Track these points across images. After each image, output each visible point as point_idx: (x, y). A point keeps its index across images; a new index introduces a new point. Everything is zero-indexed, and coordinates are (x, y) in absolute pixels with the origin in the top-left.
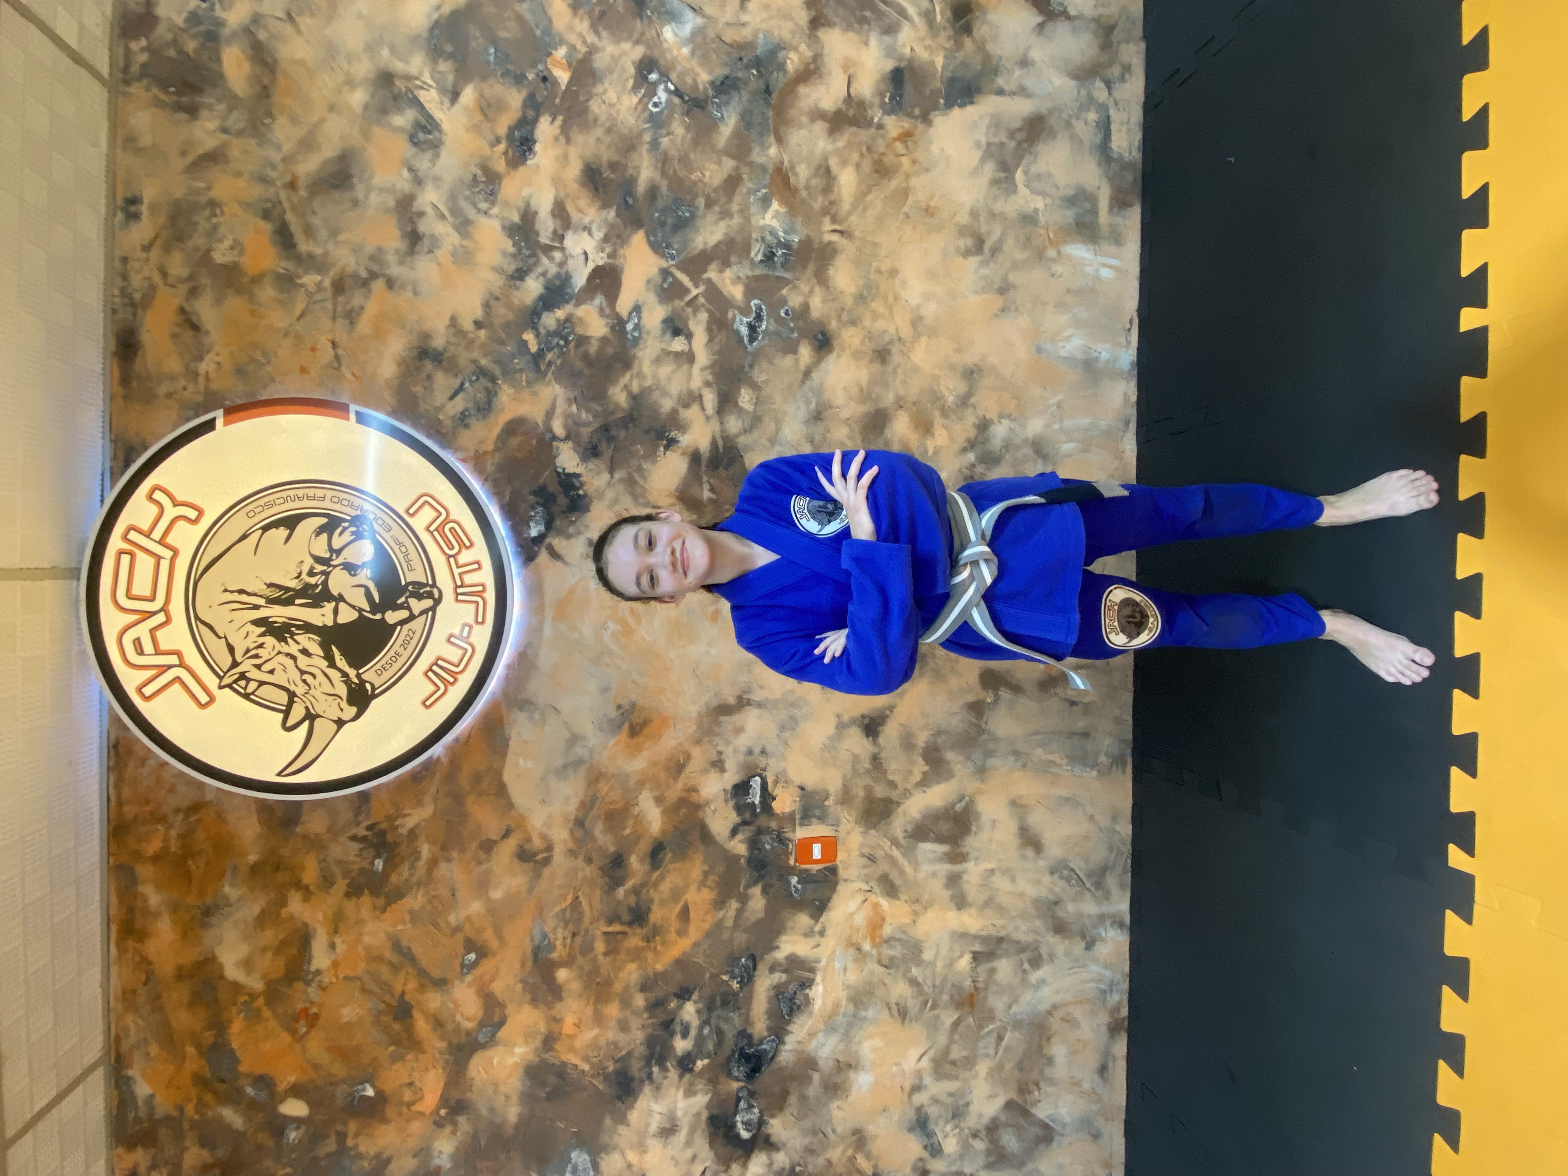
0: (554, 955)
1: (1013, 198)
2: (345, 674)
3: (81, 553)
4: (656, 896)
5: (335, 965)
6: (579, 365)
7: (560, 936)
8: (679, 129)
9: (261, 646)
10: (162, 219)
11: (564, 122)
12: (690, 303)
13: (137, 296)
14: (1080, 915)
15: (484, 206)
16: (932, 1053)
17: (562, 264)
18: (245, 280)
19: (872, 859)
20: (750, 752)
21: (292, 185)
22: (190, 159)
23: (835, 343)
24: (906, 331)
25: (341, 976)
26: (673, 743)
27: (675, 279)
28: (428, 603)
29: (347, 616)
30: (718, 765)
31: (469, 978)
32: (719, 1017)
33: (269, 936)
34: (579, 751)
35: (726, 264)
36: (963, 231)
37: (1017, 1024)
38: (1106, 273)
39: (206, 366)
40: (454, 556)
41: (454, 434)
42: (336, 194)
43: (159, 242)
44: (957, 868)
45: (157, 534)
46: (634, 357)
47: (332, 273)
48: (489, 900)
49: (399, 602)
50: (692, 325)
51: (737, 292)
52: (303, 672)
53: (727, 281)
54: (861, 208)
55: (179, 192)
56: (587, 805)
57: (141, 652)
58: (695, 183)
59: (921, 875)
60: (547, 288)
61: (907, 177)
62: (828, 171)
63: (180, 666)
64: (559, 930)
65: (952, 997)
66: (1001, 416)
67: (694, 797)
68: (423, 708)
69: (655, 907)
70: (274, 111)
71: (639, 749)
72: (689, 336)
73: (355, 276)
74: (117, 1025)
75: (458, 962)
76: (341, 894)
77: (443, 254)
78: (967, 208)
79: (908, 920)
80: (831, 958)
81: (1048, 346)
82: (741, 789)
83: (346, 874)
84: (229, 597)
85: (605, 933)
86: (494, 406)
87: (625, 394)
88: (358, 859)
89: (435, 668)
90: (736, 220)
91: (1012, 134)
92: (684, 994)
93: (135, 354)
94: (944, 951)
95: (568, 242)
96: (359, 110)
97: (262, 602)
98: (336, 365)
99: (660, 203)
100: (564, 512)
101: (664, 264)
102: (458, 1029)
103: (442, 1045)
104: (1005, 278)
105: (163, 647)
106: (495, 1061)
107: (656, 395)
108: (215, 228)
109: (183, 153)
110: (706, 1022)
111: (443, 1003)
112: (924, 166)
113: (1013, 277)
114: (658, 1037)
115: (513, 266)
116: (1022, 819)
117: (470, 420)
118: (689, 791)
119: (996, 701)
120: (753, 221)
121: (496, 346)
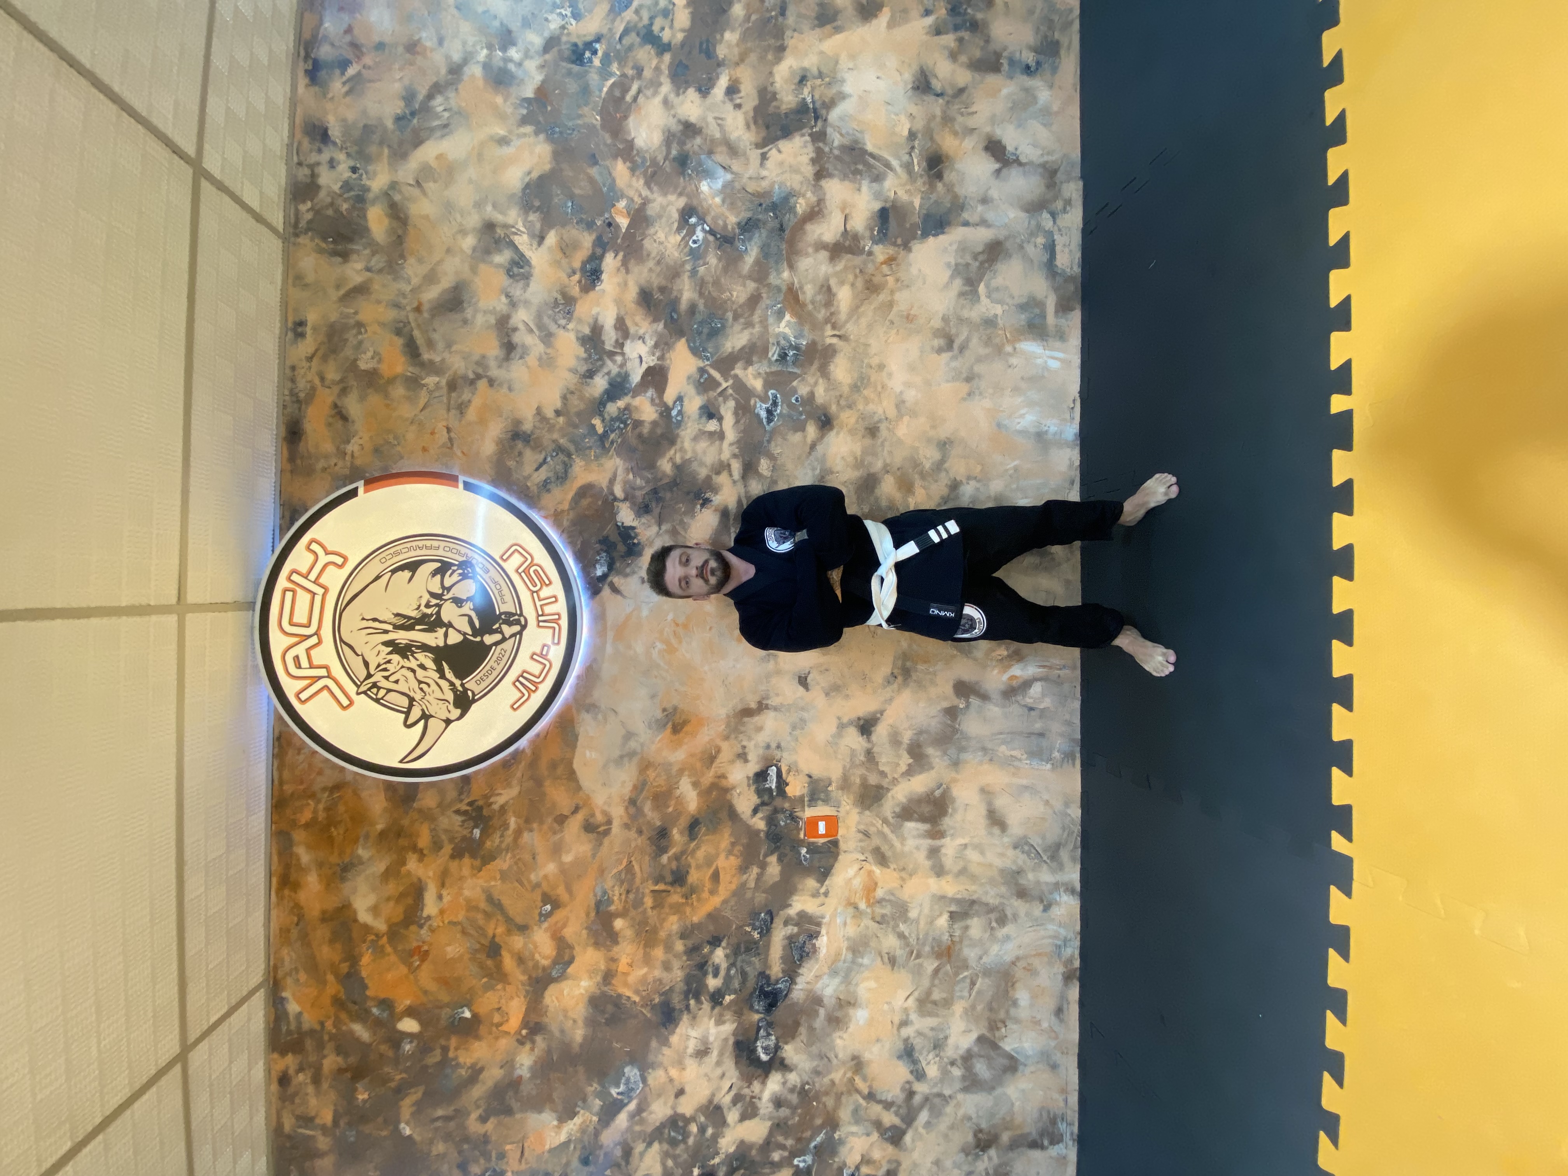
0: (613, 908)
1: (976, 306)
2: (452, 684)
3: (257, 591)
4: (693, 863)
5: (442, 912)
6: (634, 442)
7: (617, 893)
8: (712, 260)
9: (389, 662)
10: (321, 337)
11: (624, 256)
12: (721, 393)
13: (302, 395)
14: (1038, 883)
15: (563, 322)
16: (916, 994)
17: (622, 365)
18: (382, 382)
19: (866, 834)
20: (768, 747)
21: (418, 309)
22: (342, 292)
23: (835, 423)
24: (892, 412)
25: (446, 921)
26: (707, 739)
27: (710, 376)
28: (517, 628)
29: (454, 638)
30: (743, 756)
31: (545, 925)
32: (743, 961)
33: (392, 888)
34: (633, 744)
35: (749, 363)
36: (937, 333)
37: (987, 972)
38: (1054, 364)
39: (353, 447)
41: (539, 497)
42: (452, 316)
43: (320, 353)
44: (937, 843)
45: (312, 577)
46: (678, 435)
47: (447, 375)
48: (561, 863)
50: (723, 411)
51: (758, 385)
52: (420, 682)
53: (750, 376)
54: (855, 317)
55: (334, 317)
56: (640, 787)
57: (299, 667)
58: (725, 302)
59: (907, 848)
60: (610, 384)
61: (892, 292)
62: (829, 289)
63: (328, 677)
64: (616, 888)
65: (933, 948)
66: (969, 478)
67: (724, 783)
68: (511, 710)
69: (692, 871)
70: (406, 254)
71: (679, 744)
72: (720, 419)
73: (464, 378)
74: (275, 956)
75: (537, 911)
76: (447, 857)
77: (532, 359)
78: (940, 315)
79: (896, 884)
80: (834, 916)
81: (1006, 422)
82: (761, 776)
83: (451, 840)
84: (365, 624)
85: (653, 891)
86: (569, 475)
87: (670, 464)
88: (460, 829)
89: (521, 679)
90: (757, 329)
91: (975, 257)
92: (715, 942)
93: (300, 439)
94: (926, 911)
95: (627, 349)
96: (469, 252)
97: (390, 628)
98: (450, 446)
99: (699, 317)
100: (622, 557)
101: (700, 364)
102: (536, 965)
103: (524, 978)
104: (971, 369)
105: (316, 662)
106: (565, 992)
107: (695, 466)
108: (360, 343)
109: (338, 287)
110: (733, 965)
111: (525, 944)
112: (905, 283)
113: (977, 369)
114: (694, 976)
115: (585, 368)
116: (990, 804)
117: (551, 486)
118: (719, 777)
119: (967, 707)
120: (771, 329)
121: (571, 429)
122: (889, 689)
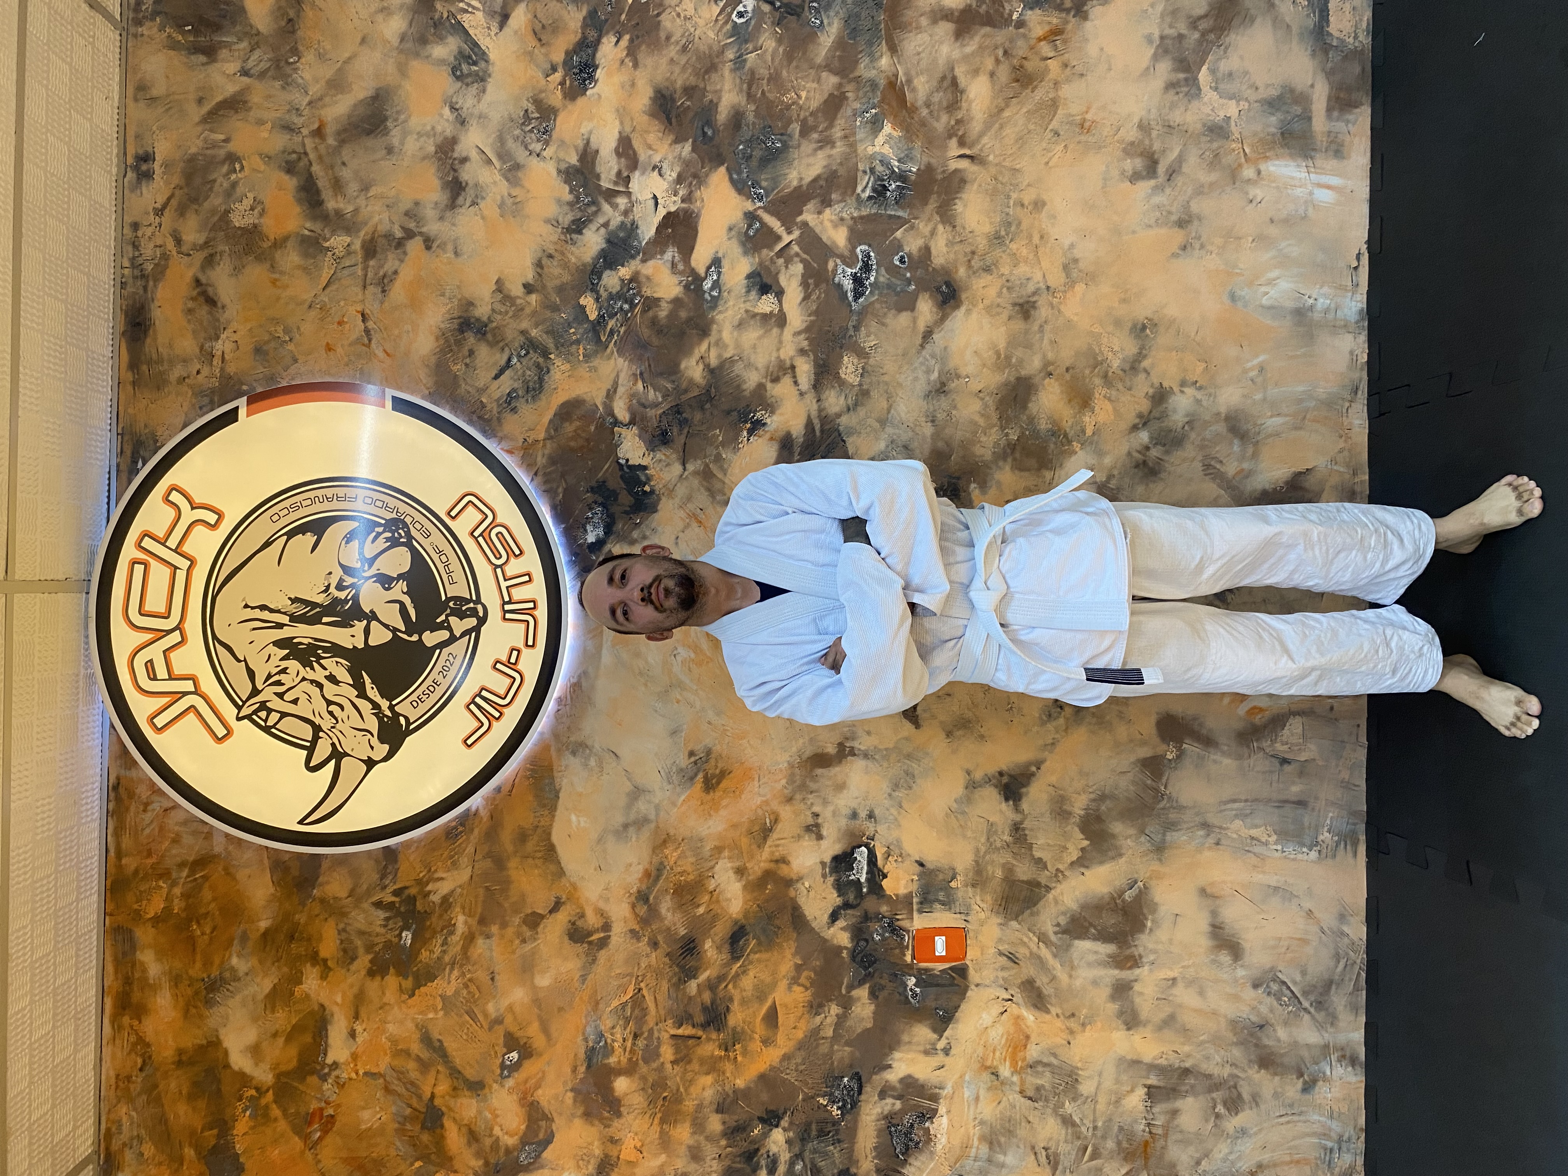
0: (612, 1060)
1: (1195, 104)
2: (376, 706)
3: (91, 563)
4: (736, 994)
5: (355, 1057)
6: (646, 333)
7: (619, 1037)
8: (768, 41)
10: (176, 180)
11: (631, 41)
12: (780, 254)
13: (149, 267)
14: (1294, 1044)
15: (537, 147)
17: (626, 213)
18: (266, 245)
19: (1012, 958)
20: (854, 815)
21: (319, 133)
22: (208, 107)
23: (964, 296)
24: (1056, 278)
25: (361, 1072)
26: (759, 800)
27: (763, 224)
28: (472, 622)
29: (380, 636)
30: (814, 830)
31: (510, 1083)
32: (815, 1151)
33: (282, 1019)
34: (642, 807)
35: (826, 203)
36: (1131, 149)
38: (1324, 196)
39: (221, 346)
40: (500, 566)
41: (499, 420)
42: (370, 142)
43: (174, 202)
44: (1126, 975)
45: (173, 542)
46: (712, 321)
47: (362, 233)
48: (534, 987)
49: (438, 620)
50: (783, 281)
51: (839, 237)
52: (329, 703)
53: (828, 224)
54: (997, 126)
55: (194, 147)
56: (654, 875)
58: (788, 107)
59: (1078, 983)
60: (608, 241)
61: (1056, 84)
62: (954, 82)
63: (194, 693)
64: (618, 1029)
65: (1119, 1143)
66: (1183, 384)
67: (784, 871)
68: (463, 747)
69: (735, 1006)
70: (301, 48)
71: (715, 807)
72: (780, 294)
73: (388, 236)
74: (108, 1120)
75: (498, 1061)
76: (363, 972)
77: (489, 206)
78: (1136, 120)
79: (1060, 1040)
80: (959, 1084)
81: (1244, 292)
82: (843, 861)
83: (369, 948)
84: (249, 614)
85: (673, 1036)
86: (546, 386)
87: (701, 366)
88: (383, 931)
89: (478, 700)
90: (840, 148)
91: (1194, 24)
92: (771, 1119)
93: (146, 332)
94: (1108, 1083)
95: (634, 186)
96: (395, 42)
97: (285, 619)
98: (366, 341)
99: (746, 133)
100: (626, 513)
101: (749, 206)
102: (495, 1146)
103: (476, 1164)
104: (1187, 206)
105: (177, 671)
107: (738, 368)
108: (234, 185)
109: (200, 101)
110: (799, 1156)
111: (479, 1112)
112: (1079, 69)
113: (1195, 207)
114: (738, 1170)
115: (570, 217)
116: (1214, 913)
117: (521, 404)
118: (777, 861)
119: (1179, 757)
120: (860, 148)
121: (548, 314)
122: (1050, 726)
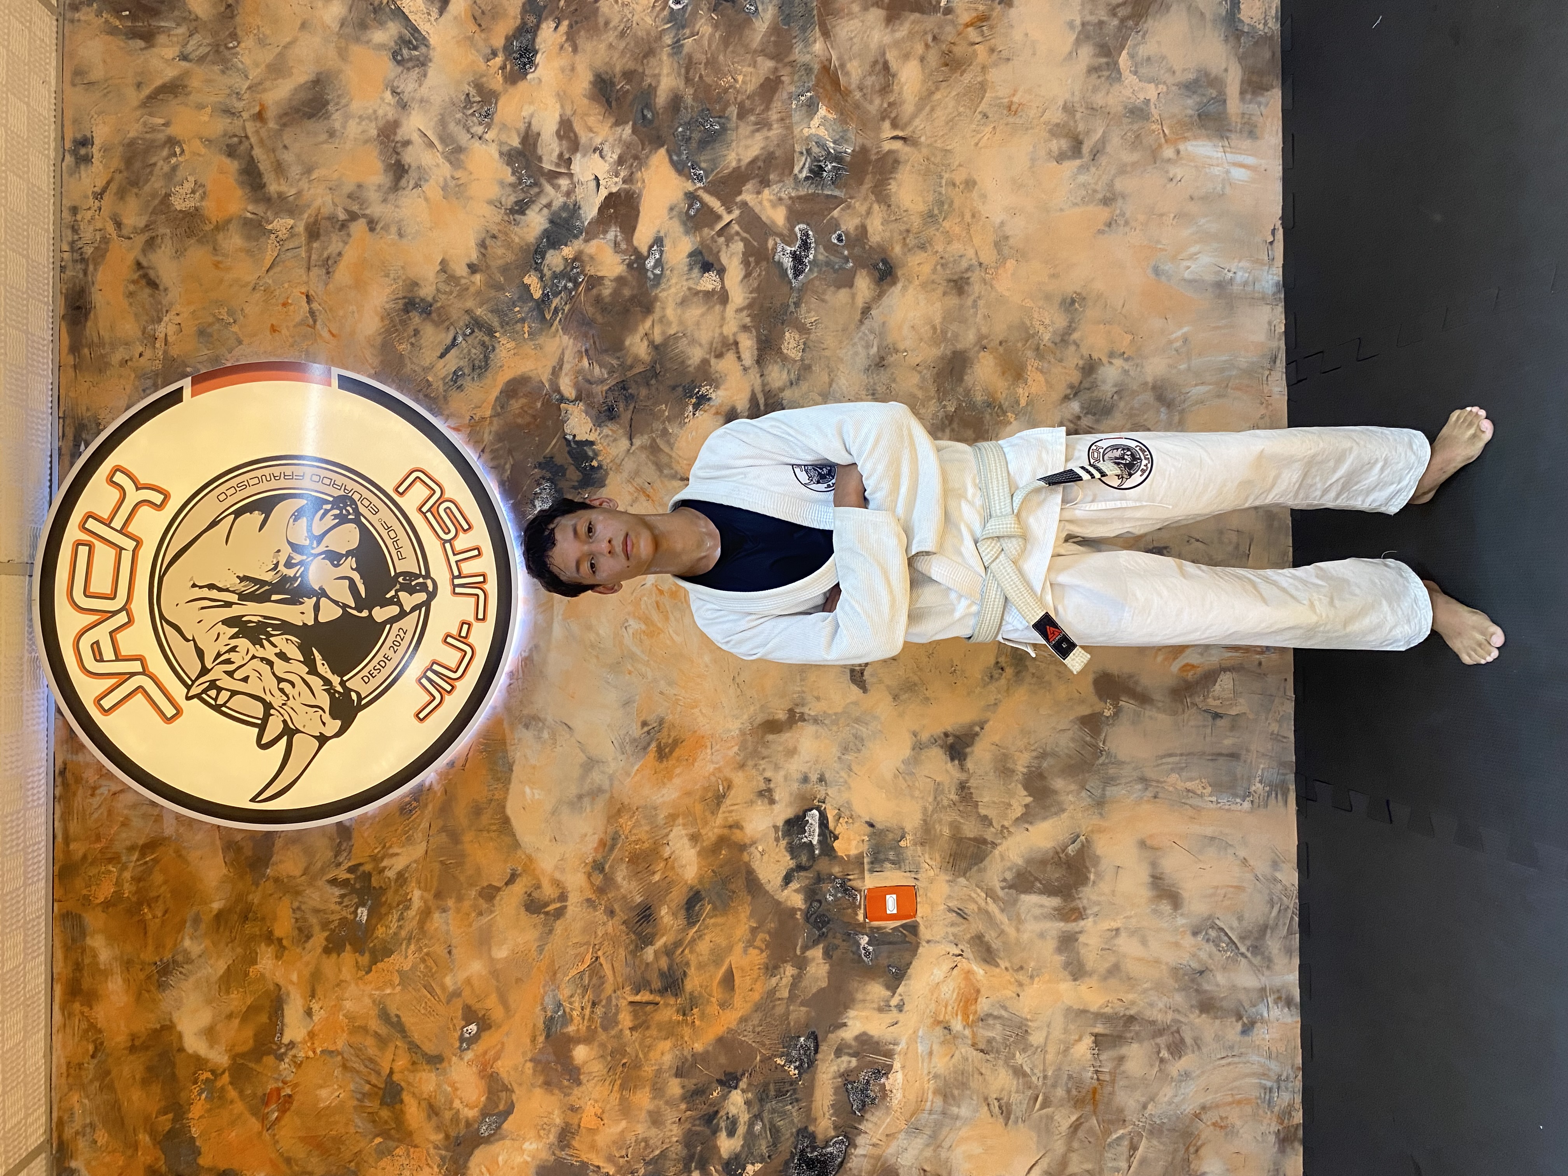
0: (571, 1029)
1: (1117, 86)
2: (327, 682)
3: (34, 547)
4: (693, 959)
5: (312, 1035)
6: (590, 310)
7: (577, 1005)
8: (704, 27)
9: (233, 649)
10: (116, 163)
11: (571, 26)
12: (721, 232)
13: (89, 251)
14: (1234, 988)
15: (479, 130)
16: (1044, 1164)
17: (568, 194)
18: (208, 228)
19: (961, 914)
20: (805, 779)
21: (260, 117)
22: (146, 91)
23: (899, 273)
24: (988, 256)
25: (318, 1051)
26: (711, 768)
27: (703, 204)
28: (422, 597)
29: (329, 613)
30: (766, 794)
31: (469, 1055)
32: (773, 1111)
33: (236, 1000)
34: (597, 777)
35: (765, 183)
36: (1056, 131)
37: (1156, 1131)
38: (1239, 174)
39: (165, 328)
40: (450, 541)
41: (445, 398)
42: (311, 125)
43: (113, 187)
44: (1071, 927)
45: (117, 523)
46: (656, 299)
47: (306, 216)
48: (491, 959)
49: (388, 596)
50: (724, 260)
51: (778, 217)
52: (280, 680)
53: (766, 204)
54: (928, 108)
55: (134, 131)
56: (609, 844)
57: (100, 659)
58: (726, 91)
59: (1025, 937)
60: (551, 221)
61: (984, 68)
62: (886, 66)
64: (576, 998)
65: (1069, 1091)
66: (1112, 355)
67: (737, 835)
68: (416, 722)
69: (692, 971)
70: (239, 32)
71: (669, 775)
72: (721, 272)
73: (332, 218)
74: (59, 1108)
75: (457, 1035)
76: (320, 950)
77: (432, 189)
78: (1061, 103)
79: (1009, 993)
81: (1168, 267)
82: (796, 824)
83: (325, 925)
84: (198, 593)
85: (631, 1003)
86: (491, 363)
87: (646, 343)
88: (338, 908)
90: (776, 131)
91: (1113, 11)
92: (729, 1081)
93: (86, 316)
94: (1057, 1033)
95: (576, 167)
96: (335, 27)
97: (234, 598)
98: (311, 322)
99: (685, 116)
100: (574, 488)
101: (690, 187)
102: (455, 1119)
103: (438, 1137)
104: (1111, 185)
105: (124, 652)
106: (500, 1159)
107: (682, 345)
108: (174, 169)
109: (139, 85)
110: (757, 1117)
111: (439, 1086)
112: (1005, 54)
113: (1119, 185)
114: (697, 1133)
115: (513, 199)
116: (1154, 865)
117: (467, 382)
118: (731, 827)
119: (1116, 714)
120: (797, 131)
121: (493, 293)
122: (992, 687)
